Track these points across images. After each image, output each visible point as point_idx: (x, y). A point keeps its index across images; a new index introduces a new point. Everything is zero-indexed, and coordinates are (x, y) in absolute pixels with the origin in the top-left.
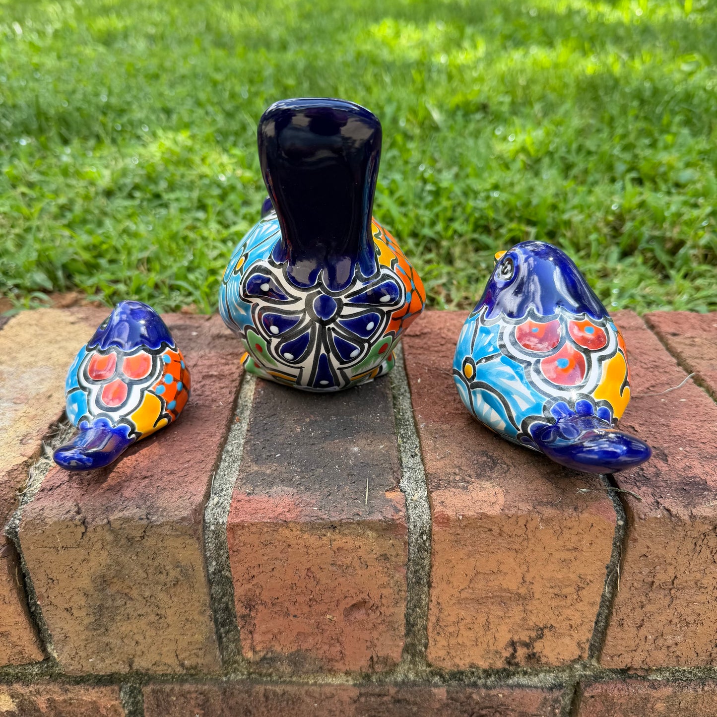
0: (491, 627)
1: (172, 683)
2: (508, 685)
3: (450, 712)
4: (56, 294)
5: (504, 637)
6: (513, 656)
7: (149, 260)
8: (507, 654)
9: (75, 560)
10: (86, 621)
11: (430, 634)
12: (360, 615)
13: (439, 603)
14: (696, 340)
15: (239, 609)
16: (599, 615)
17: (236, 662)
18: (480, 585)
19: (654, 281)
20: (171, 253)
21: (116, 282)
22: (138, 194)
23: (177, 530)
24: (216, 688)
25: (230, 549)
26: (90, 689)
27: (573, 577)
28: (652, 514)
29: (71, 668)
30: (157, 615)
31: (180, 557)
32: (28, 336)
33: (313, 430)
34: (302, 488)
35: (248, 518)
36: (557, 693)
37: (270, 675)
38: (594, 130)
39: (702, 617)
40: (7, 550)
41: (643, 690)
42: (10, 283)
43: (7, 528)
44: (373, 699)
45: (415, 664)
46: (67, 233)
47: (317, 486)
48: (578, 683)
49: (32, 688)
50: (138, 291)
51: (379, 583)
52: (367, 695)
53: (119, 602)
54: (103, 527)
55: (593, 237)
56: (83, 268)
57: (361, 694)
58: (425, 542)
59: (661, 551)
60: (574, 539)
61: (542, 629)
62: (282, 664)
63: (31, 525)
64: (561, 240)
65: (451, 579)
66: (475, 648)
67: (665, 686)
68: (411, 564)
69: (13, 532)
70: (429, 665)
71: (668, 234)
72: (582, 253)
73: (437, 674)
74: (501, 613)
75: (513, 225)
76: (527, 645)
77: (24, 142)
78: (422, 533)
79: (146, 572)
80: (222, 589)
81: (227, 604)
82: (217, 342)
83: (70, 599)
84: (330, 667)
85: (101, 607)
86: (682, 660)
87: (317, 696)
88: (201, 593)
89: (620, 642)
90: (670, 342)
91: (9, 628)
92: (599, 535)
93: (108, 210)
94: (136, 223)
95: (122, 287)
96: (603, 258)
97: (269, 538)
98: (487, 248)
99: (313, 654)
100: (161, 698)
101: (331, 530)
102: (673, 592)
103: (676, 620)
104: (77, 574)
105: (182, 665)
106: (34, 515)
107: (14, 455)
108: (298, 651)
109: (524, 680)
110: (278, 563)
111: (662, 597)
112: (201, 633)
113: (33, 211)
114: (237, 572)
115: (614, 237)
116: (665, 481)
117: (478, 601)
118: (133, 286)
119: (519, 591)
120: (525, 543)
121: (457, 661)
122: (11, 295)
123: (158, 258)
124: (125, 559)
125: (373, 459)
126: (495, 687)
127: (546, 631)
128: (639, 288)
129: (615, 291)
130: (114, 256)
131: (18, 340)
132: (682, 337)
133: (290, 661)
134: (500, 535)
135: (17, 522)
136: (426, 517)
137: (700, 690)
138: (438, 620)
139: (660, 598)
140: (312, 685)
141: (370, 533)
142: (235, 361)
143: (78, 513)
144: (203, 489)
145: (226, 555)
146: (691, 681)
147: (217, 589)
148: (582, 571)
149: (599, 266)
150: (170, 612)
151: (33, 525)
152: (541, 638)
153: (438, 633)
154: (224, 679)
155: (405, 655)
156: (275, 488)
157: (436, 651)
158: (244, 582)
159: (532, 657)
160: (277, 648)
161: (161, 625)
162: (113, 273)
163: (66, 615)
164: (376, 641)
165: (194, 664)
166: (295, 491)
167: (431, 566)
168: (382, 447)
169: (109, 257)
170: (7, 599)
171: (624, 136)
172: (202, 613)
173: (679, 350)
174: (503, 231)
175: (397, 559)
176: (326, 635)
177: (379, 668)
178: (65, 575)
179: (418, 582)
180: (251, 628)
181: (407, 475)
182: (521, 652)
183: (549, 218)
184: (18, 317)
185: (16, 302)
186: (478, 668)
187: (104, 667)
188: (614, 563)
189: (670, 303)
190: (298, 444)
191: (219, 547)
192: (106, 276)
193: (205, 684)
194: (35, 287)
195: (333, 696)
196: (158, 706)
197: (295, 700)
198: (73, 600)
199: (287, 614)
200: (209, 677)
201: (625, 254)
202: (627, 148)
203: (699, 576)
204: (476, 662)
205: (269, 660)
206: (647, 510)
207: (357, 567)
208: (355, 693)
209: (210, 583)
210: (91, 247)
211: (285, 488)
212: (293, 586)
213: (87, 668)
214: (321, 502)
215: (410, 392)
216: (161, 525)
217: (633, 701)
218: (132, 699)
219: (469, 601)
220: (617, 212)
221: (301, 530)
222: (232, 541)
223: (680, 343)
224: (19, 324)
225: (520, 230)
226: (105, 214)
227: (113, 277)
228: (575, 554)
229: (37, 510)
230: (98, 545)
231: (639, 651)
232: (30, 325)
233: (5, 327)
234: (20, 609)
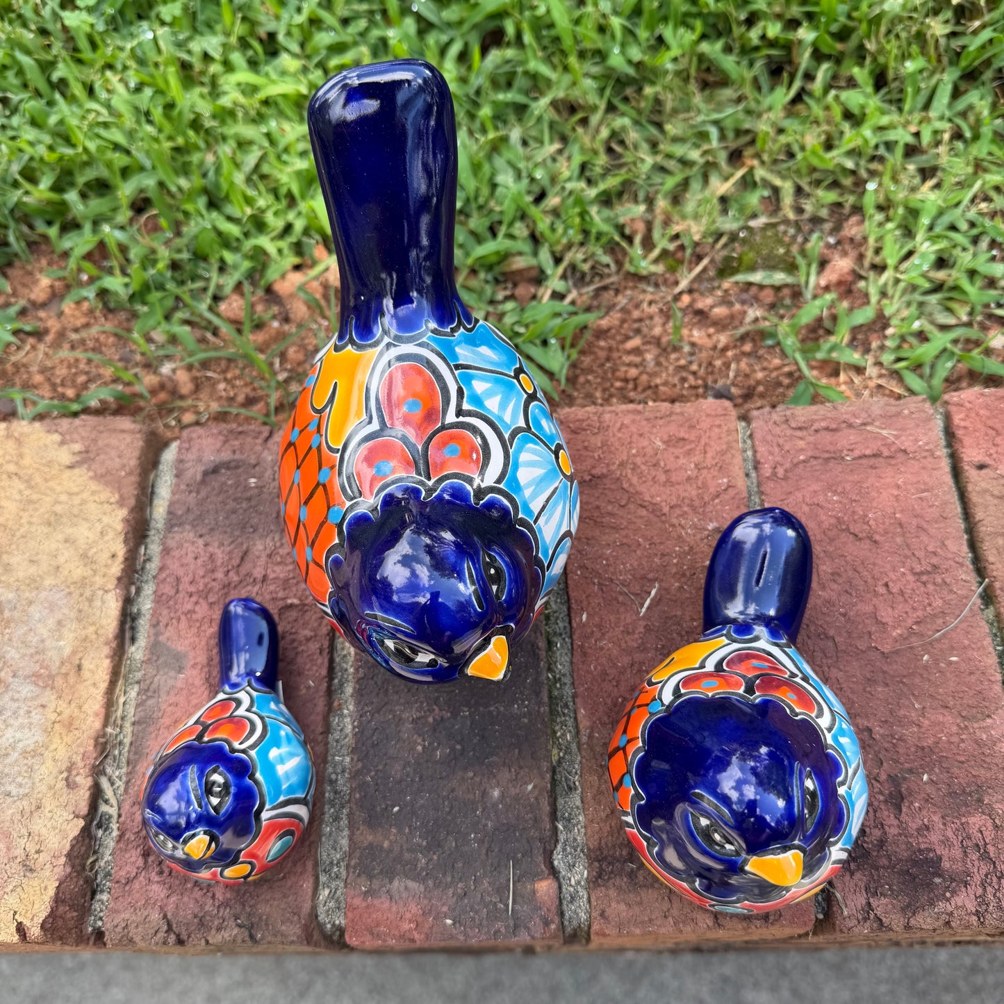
28: (858, 930)
33: (439, 744)
34: (430, 883)
47: (449, 878)
90: (971, 490)
107: (65, 815)
116: (889, 856)
125: (518, 817)
132: (990, 474)
156: (396, 882)
166: (422, 888)
168: (530, 787)
173: (979, 514)
181: (562, 837)
211: (412, 884)
214: (454, 909)
223: (985, 491)
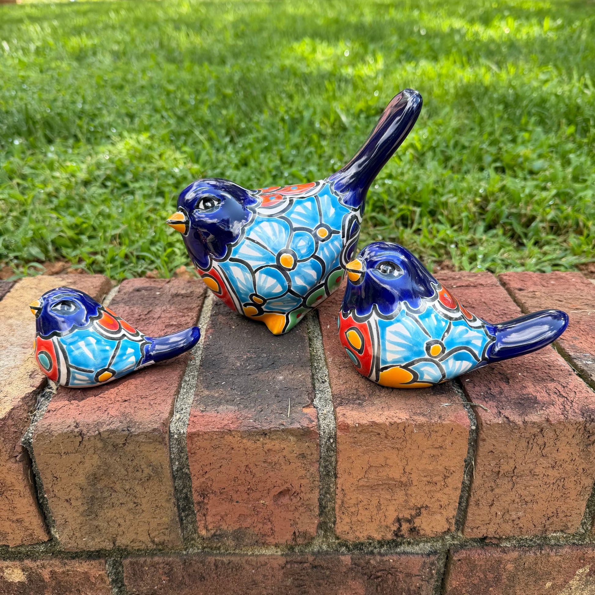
0: (382, 507)
1: (145, 556)
2: (396, 553)
3: (354, 574)
4: (47, 263)
5: (392, 515)
6: (399, 529)
7: (120, 236)
8: (395, 528)
9: (74, 462)
10: (81, 509)
11: (337, 514)
12: (285, 500)
13: (343, 490)
14: (536, 293)
15: (196, 498)
16: (461, 497)
17: (193, 539)
18: (373, 475)
19: (511, 248)
20: (137, 230)
21: (95, 253)
22: (109, 184)
23: (150, 438)
24: (178, 560)
25: (189, 451)
26: (83, 562)
27: (440, 468)
28: (496, 421)
29: (69, 545)
30: (135, 503)
31: (152, 459)
32: (30, 297)
33: (249, 364)
34: (242, 406)
35: (203, 429)
36: (433, 558)
37: (219, 548)
38: (468, 128)
39: (536, 497)
40: (23, 457)
41: (496, 554)
42: (11, 255)
43: (23, 440)
44: (296, 566)
45: (327, 538)
46: (54, 215)
47: (252, 405)
48: (449, 550)
49: (39, 563)
50: (113, 260)
51: (299, 475)
52: (291, 562)
53: (106, 494)
54: (95, 437)
55: (464, 214)
56: (69, 243)
57: (287, 562)
58: (332, 444)
59: (503, 448)
60: (440, 439)
61: (420, 509)
62: (228, 540)
63: (40, 437)
64: (440, 217)
65: (351, 471)
66: (371, 524)
67: (513, 551)
68: (322, 460)
69: (28, 442)
70: (338, 538)
71: (523, 211)
72: (455, 227)
73: (343, 545)
74: (388, 497)
75: (403, 206)
76: (409, 521)
77: (17, 142)
78: (330, 438)
79: (126, 470)
80: (183, 482)
81: (187, 494)
82: (176, 299)
83: (69, 492)
84: (263, 541)
85: (93, 498)
86: (524, 530)
87: (254, 564)
88: (168, 485)
89: (477, 517)
90: (517, 295)
91: (22, 516)
92: (458, 436)
93: (86, 196)
94: (109, 207)
95: (99, 258)
96: (472, 231)
97: (217, 443)
98: (383, 224)
99: (251, 531)
100: (136, 568)
101: (263, 436)
102: (514, 478)
103: (517, 500)
104: (75, 473)
105: (153, 542)
106: (44, 429)
107: (25, 386)
108: (240, 528)
109: (408, 549)
110: (224, 462)
111: (506, 483)
112: (167, 517)
113: (26, 197)
114: (194, 469)
115: (481, 214)
116: (506, 397)
117: (372, 487)
118: (108, 256)
119: (402, 480)
120: (404, 443)
121: (357, 534)
122: (12, 264)
123: (127, 235)
124: (111, 461)
125: (293, 385)
126: (387, 555)
127: (422, 510)
128: (499, 254)
129: (480, 257)
130: (93, 233)
131: (22, 300)
132: (526, 291)
133: (234, 537)
134: (386, 437)
135: (31, 435)
136: (332, 426)
137: (538, 554)
138: (343, 502)
139: (505, 483)
140: (250, 555)
141: (291, 438)
142: (190, 314)
143: (76, 427)
144: (168, 408)
145: (186, 457)
146: (532, 546)
147: (179, 483)
148: (447, 464)
149: (468, 237)
150: (144, 501)
151: (43, 436)
152: (419, 515)
153: (343, 513)
154: (184, 553)
155: (320, 531)
156: (221, 407)
157: (341, 528)
158: (199, 476)
159: (413, 530)
160: (224, 527)
161: (137, 511)
162: (92, 247)
163: (66, 504)
164: (297, 520)
165: (162, 541)
166: (236, 408)
167: (337, 461)
168: (300, 376)
169: (88, 234)
170: (22, 493)
171: (491, 134)
172: (168, 501)
173: (523, 301)
174: (395, 210)
175: (311, 457)
176: (260, 516)
177: (300, 541)
178: (67, 474)
179: (328, 475)
180: (204, 512)
182: (405, 526)
183: (431, 200)
184: (21, 282)
185: (15, 270)
186: (373, 539)
187: (93, 544)
188: (471, 458)
189: (523, 265)
190: (238, 375)
191: (181, 451)
192: (87, 249)
193: (170, 557)
194: (31, 258)
195: (266, 564)
196: (134, 575)
197: (238, 568)
198: (71, 493)
199: (231, 500)
200: (173, 551)
201: (489, 227)
202: (493, 143)
203: (532, 466)
204: (372, 535)
205: (218, 536)
206: (492, 418)
207: (283, 464)
208: (282, 561)
209: (174, 478)
210: (74, 226)
211: (229, 407)
212: (236, 479)
213: (82, 546)
214: (255, 416)
215: (322, 335)
216: (138, 435)
217: (489, 563)
218: (115, 570)
219: (365, 488)
220: (484, 194)
221: (241, 437)
222: (190, 446)
223: (524, 296)
224: (23, 288)
225: (409, 210)
226: (84, 199)
227: (92, 250)
228: (441, 451)
229: (45, 426)
230: (91, 451)
231: (492, 524)
232: (31, 288)
233: (12, 290)
234: (31, 501)
